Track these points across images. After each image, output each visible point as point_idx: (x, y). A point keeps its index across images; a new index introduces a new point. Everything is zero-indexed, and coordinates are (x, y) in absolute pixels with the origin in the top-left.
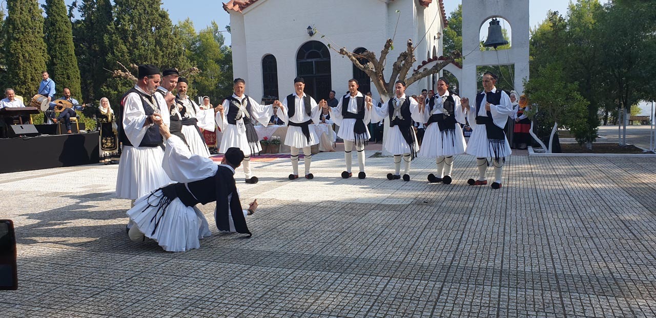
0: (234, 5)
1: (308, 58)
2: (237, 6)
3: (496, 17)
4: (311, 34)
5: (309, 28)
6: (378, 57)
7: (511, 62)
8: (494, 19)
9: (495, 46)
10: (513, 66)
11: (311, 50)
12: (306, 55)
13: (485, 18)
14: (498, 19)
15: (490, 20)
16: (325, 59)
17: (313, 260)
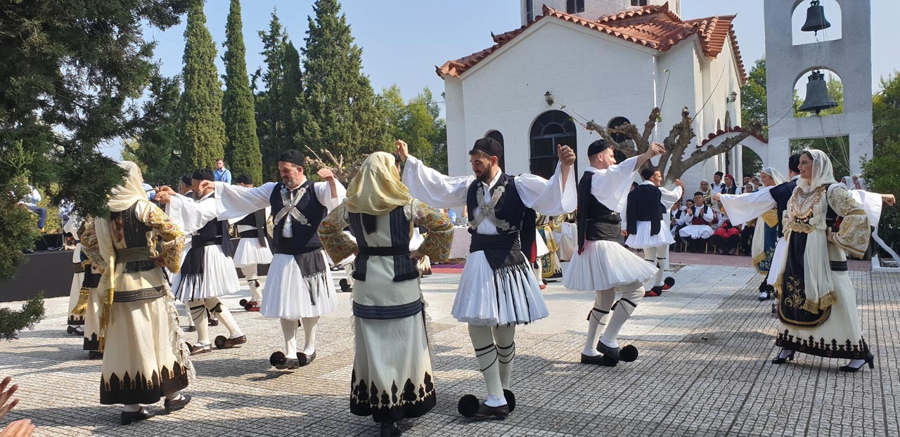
0: (450, 68)
1: (545, 133)
2: (454, 69)
3: (817, 68)
4: (550, 102)
5: (548, 94)
6: (641, 131)
7: (844, 133)
8: (816, 71)
9: (817, 110)
10: (846, 138)
11: (550, 123)
12: (543, 129)
13: (802, 71)
14: (822, 71)
15: (810, 73)
16: (569, 134)
17: (538, 415)
